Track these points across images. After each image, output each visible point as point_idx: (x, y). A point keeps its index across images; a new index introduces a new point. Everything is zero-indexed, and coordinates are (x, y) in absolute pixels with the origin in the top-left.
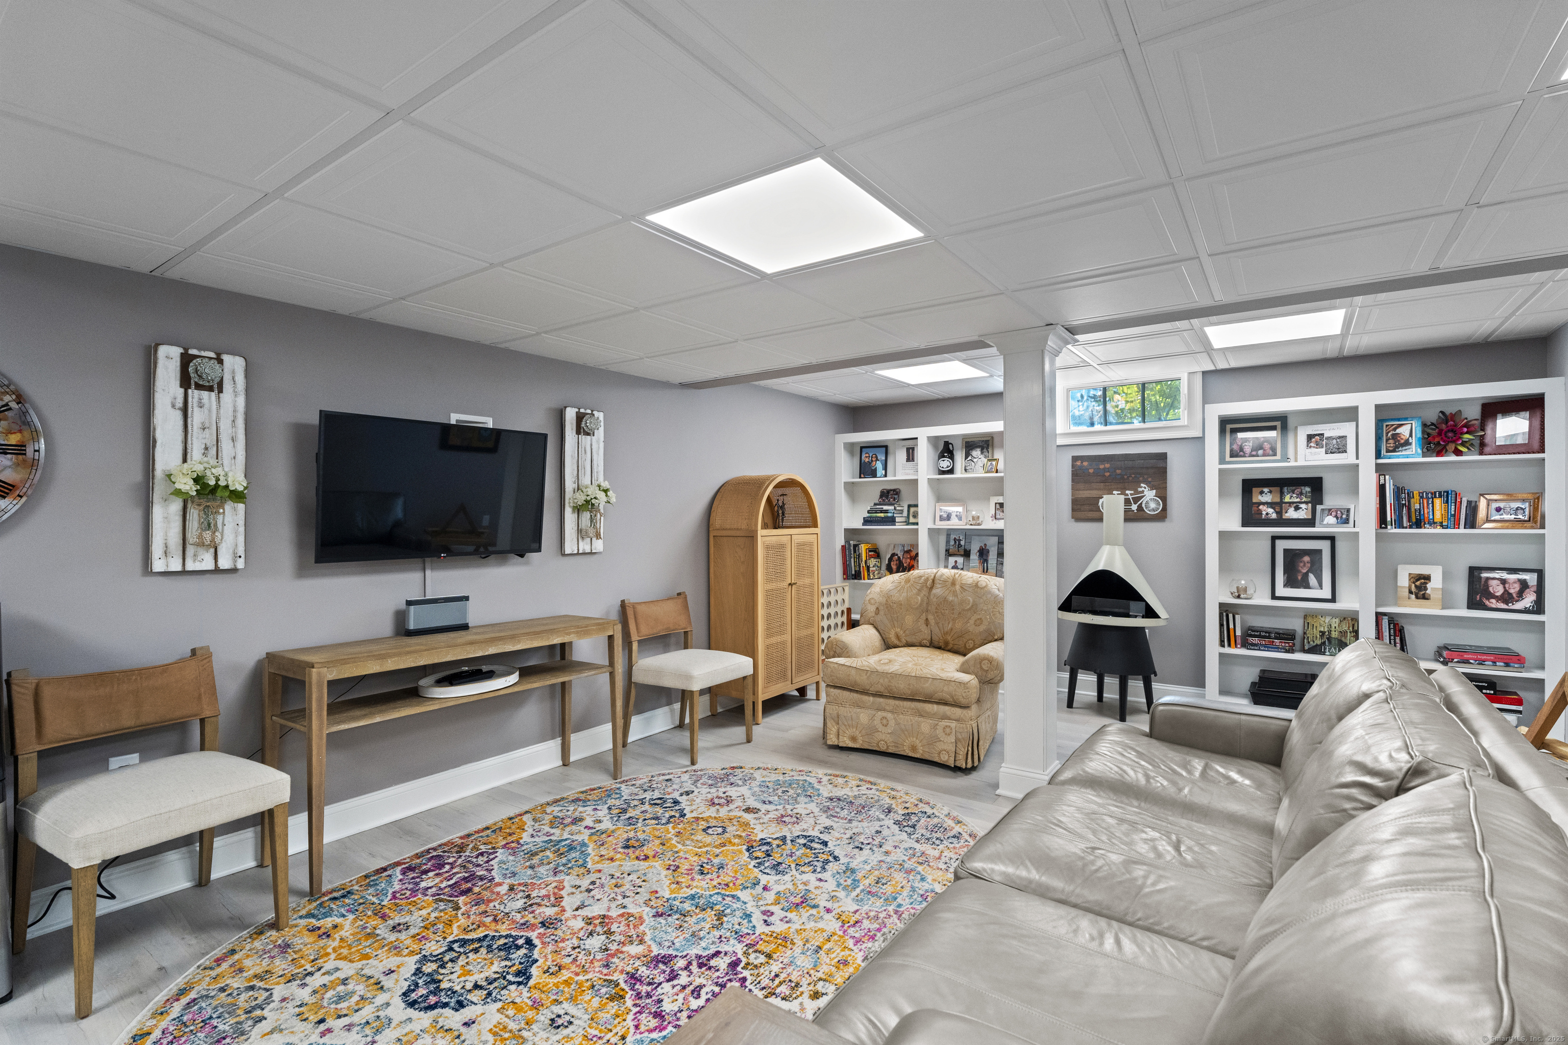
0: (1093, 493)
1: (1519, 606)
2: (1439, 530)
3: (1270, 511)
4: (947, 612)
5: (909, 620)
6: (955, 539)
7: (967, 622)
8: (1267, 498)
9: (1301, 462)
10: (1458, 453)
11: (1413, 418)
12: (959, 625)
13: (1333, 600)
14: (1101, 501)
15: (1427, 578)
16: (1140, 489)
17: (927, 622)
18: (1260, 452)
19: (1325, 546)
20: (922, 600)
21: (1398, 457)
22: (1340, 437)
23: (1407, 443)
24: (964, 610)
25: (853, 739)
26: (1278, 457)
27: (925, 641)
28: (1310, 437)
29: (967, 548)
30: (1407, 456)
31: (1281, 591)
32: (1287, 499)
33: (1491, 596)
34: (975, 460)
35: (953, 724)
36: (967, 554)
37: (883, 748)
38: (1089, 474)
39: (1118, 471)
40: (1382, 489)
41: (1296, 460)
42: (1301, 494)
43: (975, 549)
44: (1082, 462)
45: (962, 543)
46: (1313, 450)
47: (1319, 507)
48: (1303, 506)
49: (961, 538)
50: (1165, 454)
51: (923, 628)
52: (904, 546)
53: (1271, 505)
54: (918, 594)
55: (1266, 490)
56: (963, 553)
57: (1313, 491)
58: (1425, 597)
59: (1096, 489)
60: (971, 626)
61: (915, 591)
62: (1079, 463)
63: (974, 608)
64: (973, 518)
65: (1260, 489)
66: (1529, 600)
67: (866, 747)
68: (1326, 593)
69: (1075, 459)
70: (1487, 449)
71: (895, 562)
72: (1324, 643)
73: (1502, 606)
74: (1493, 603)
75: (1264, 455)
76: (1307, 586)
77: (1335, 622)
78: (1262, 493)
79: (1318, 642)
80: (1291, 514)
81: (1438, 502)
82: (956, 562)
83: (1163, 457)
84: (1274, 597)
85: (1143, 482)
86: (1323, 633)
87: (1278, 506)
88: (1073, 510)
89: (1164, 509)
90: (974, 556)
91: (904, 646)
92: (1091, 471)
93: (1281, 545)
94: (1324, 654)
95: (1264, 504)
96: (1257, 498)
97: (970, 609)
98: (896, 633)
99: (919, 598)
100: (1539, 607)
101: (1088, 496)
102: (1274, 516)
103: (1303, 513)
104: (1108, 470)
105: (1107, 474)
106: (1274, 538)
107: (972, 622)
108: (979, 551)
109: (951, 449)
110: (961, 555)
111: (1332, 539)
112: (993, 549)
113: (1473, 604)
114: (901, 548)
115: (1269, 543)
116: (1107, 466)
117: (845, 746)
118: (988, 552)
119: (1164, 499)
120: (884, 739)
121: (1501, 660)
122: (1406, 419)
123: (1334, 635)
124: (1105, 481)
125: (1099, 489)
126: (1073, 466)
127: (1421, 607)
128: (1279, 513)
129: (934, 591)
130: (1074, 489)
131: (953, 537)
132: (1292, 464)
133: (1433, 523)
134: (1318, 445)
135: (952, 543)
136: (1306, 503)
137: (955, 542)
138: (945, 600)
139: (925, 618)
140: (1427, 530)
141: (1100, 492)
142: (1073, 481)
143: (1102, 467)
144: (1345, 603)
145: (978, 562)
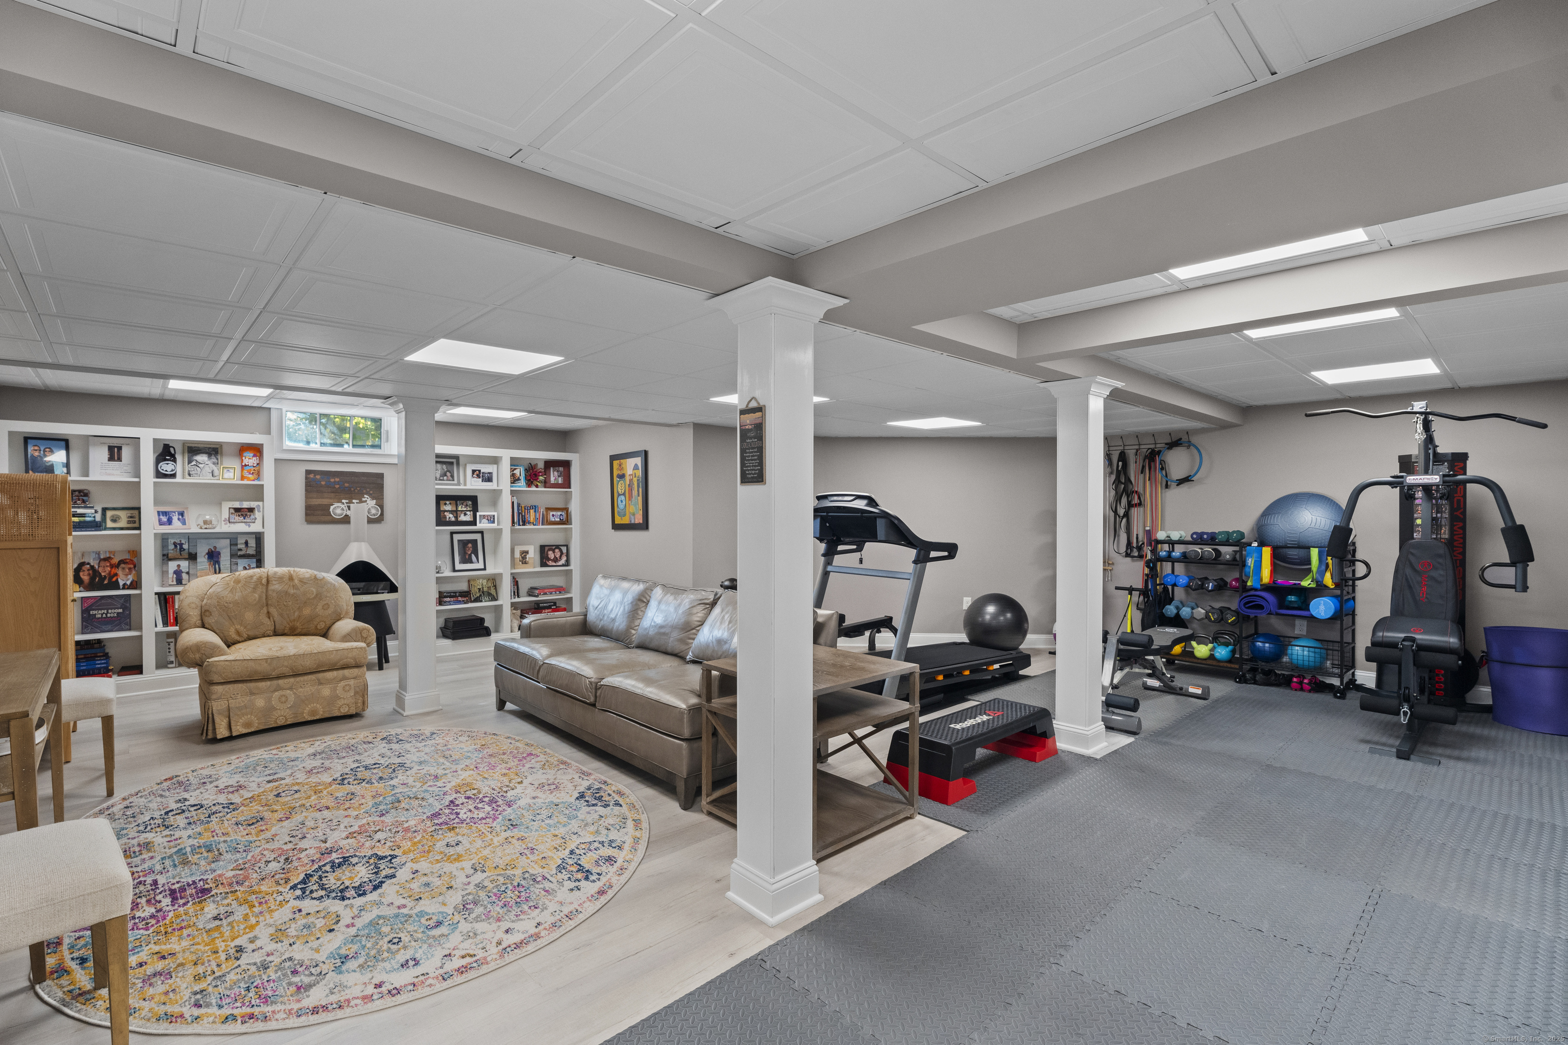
0: (325, 501)
1: (560, 563)
2: (532, 527)
3: (451, 516)
4: (290, 603)
5: (249, 616)
6: (175, 544)
7: (315, 608)
8: (448, 507)
9: (468, 487)
10: (537, 486)
11: (521, 466)
12: (307, 611)
13: (485, 569)
14: (332, 508)
15: (527, 552)
16: (363, 499)
17: (269, 614)
18: (445, 478)
19: (478, 537)
20: (260, 597)
21: (516, 487)
22: (489, 473)
23: (519, 479)
24: (309, 599)
25: (247, 725)
26: (455, 482)
27: (268, 632)
28: (474, 471)
29: (192, 551)
30: (520, 487)
31: (459, 566)
32: (460, 509)
33: (549, 559)
34: (200, 465)
35: (352, 682)
36: (192, 557)
37: (281, 722)
38: (322, 486)
39: (347, 485)
40: (513, 503)
41: (465, 485)
42: (467, 505)
43: (202, 551)
44: (315, 476)
45: (185, 547)
46: (475, 479)
47: (478, 514)
48: (468, 513)
49: (183, 542)
50: (382, 474)
51: (266, 621)
52: (98, 553)
53: (451, 512)
54: (254, 592)
55: (448, 502)
56: (187, 557)
57: (472, 504)
58: (526, 563)
59: (327, 498)
60: (319, 610)
61: (249, 590)
62: (312, 476)
63: (319, 596)
64: (205, 522)
65: (444, 502)
66: (563, 561)
67: (262, 727)
68: (481, 566)
69: (308, 472)
70: (547, 485)
71: (86, 573)
72: (481, 595)
73: (554, 564)
74: (550, 563)
75: (447, 480)
76: (471, 562)
77: (485, 582)
78: (445, 504)
79: (478, 595)
80: (463, 518)
81: (532, 511)
82: (179, 566)
83: (381, 476)
84: (454, 570)
85: (366, 494)
86: (479, 589)
87: (455, 512)
88: (307, 515)
89: (382, 514)
90: (202, 560)
91: (245, 641)
92: (323, 483)
93: (457, 537)
94: (481, 601)
95: (447, 511)
96: (444, 508)
97: (314, 598)
98: (236, 630)
99: (257, 596)
100: (567, 563)
101: (321, 503)
102: (453, 519)
103: (468, 518)
104: (338, 483)
105: (337, 486)
106: (452, 533)
107: (320, 607)
108: (207, 554)
109: (173, 452)
110: (186, 559)
111: (482, 532)
112: (224, 550)
113: (543, 564)
114: (94, 555)
115: (448, 537)
116: (337, 480)
117: (238, 734)
118: (219, 553)
119: (382, 507)
120: (283, 715)
121: (558, 590)
122: (518, 466)
123: (485, 589)
124: (335, 492)
125: (331, 498)
126: (306, 478)
127: (525, 568)
128: (456, 517)
129: (271, 587)
130: (307, 497)
131: (171, 541)
132: (462, 487)
133: (529, 523)
134: (478, 476)
135: (171, 547)
136: (470, 511)
137: (176, 546)
138: (286, 593)
139: (266, 612)
140: (527, 527)
141: (331, 501)
142: (306, 490)
143: (332, 480)
144: (490, 570)
145: (207, 564)
